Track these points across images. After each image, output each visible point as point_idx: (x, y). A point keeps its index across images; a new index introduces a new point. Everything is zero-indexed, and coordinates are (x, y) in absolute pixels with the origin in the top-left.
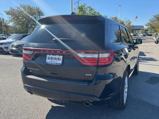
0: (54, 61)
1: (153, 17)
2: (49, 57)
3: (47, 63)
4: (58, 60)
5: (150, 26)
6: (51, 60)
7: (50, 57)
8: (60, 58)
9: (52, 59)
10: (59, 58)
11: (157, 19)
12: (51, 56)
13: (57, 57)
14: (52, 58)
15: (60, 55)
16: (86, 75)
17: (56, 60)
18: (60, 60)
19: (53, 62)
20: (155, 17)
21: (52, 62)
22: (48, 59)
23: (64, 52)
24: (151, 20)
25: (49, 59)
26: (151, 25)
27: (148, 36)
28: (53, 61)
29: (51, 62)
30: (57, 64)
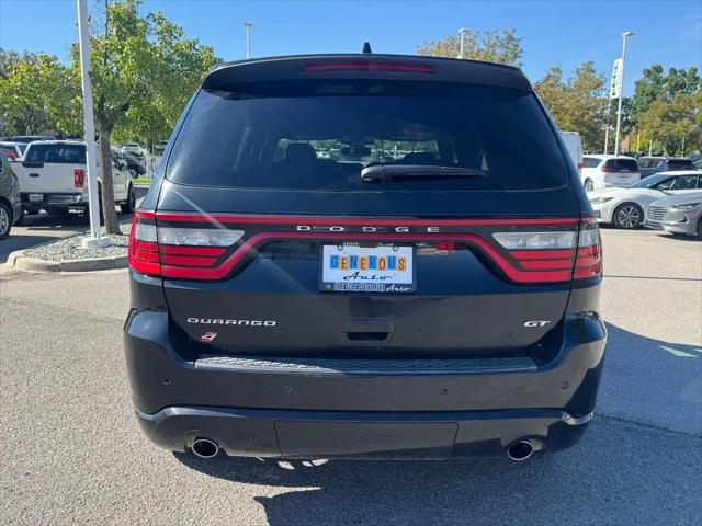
0: (369, 273)
2: (334, 258)
3: (332, 284)
4: (392, 267)
6: (353, 271)
7: (341, 254)
8: (402, 260)
9: (354, 265)
10: (394, 258)
12: (350, 250)
13: (384, 252)
14: (353, 259)
15: (398, 244)
16: (527, 324)
17: (382, 269)
18: (402, 268)
19: (364, 281)
21: (358, 280)
22: (334, 266)
23: (429, 230)
25: (340, 264)
28: (362, 273)
29: (352, 280)
30: (389, 285)
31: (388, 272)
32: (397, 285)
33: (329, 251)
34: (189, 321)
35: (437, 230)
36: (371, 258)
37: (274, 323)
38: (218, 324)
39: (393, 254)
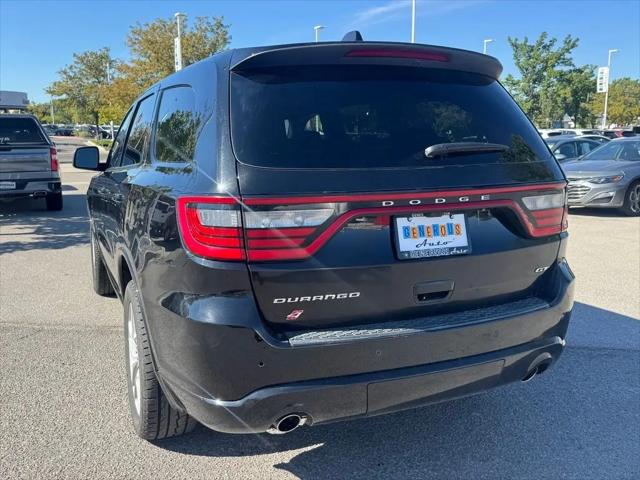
0: (434, 240)
1: (76, 62)
2: (406, 229)
4: (451, 233)
5: (64, 96)
6: (422, 240)
7: (411, 225)
8: (458, 226)
9: (422, 234)
10: (451, 225)
11: (91, 69)
13: (443, 220)
14: (421, 228)
17: (444, 235)
18: (458, 233)
19: (433, 247)
20: (82, 60)
21: (427, 247)
22: (407, 235)
23: (483, 198)
24: (65, 73)
25: (411, 234)
26: (68, 91)
27: (57, 135)
28: (429, 240)
29: (422, 248)
30: (451, 249)
31: (448, 238)
32: (458, 248)
33: (401, 222)
34: (276, 301)
35: (487, 198)
36: (434, 226)
37: (358, 294)
38: (305, 302)
39: (450, 221)
